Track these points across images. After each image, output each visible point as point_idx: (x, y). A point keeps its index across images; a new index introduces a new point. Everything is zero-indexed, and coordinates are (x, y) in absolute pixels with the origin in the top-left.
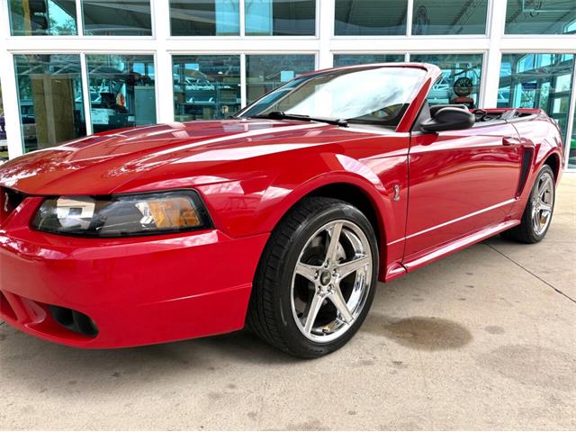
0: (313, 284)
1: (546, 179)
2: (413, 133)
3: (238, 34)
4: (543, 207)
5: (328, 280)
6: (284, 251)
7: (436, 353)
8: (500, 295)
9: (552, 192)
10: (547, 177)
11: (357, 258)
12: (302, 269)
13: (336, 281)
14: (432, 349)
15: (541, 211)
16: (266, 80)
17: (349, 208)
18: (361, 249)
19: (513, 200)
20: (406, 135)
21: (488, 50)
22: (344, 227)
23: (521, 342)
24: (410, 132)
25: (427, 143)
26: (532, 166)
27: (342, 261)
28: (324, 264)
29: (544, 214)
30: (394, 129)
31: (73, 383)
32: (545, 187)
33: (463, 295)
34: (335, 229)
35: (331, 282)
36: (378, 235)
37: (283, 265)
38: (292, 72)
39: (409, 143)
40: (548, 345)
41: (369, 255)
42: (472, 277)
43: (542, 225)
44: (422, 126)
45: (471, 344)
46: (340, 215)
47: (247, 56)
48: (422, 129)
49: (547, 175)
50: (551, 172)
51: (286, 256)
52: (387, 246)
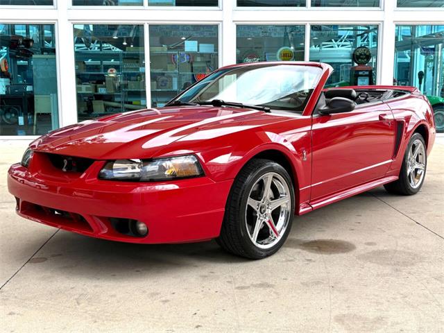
0: (256, 212)
1: (418, 144)
2: (314, 116)
3: (142, 4)
4: (417, 166)
5: (265, 211)
6: (242, 190)
7: (332, 255)
8: (378, 226)
9: (424, 154)
10: (419, 143)
11: (281, 197)
12: (251, 202)
13: (269, 212)
14: (330, 254)
15: (416, 170)
16: (169, 49)
17: (276, 165)
18: (284, 191)
19: (390, 161)
20: (309, 117)
21: (383, 21)
22: (273, 177)
23: (385, 248)
24: (312, 115)
25: (324, 121)
26: (404, 134)
27: (272, 199)
28: (262, 200)
29: (419, 172)
30: (301, 113)
31: (114, 275)
32: (417, 150)
33: (353, 227)
34: (268, 178)
35: (266, 212)
36: (294, 183)
37: (241, 198)
38: (196, 42)
39: (311, 122)
40: (402, 249)
41: (288, 195)
42: (361, 218)
43: (417, 180)
44: (320, 110)
45: (354, 251)
46: (271, 169)
47: (150, 26)
48: (319, 112)
49: (418, 141)
50: (422, 138)
51: (243, 193)
52: (299, 191)
